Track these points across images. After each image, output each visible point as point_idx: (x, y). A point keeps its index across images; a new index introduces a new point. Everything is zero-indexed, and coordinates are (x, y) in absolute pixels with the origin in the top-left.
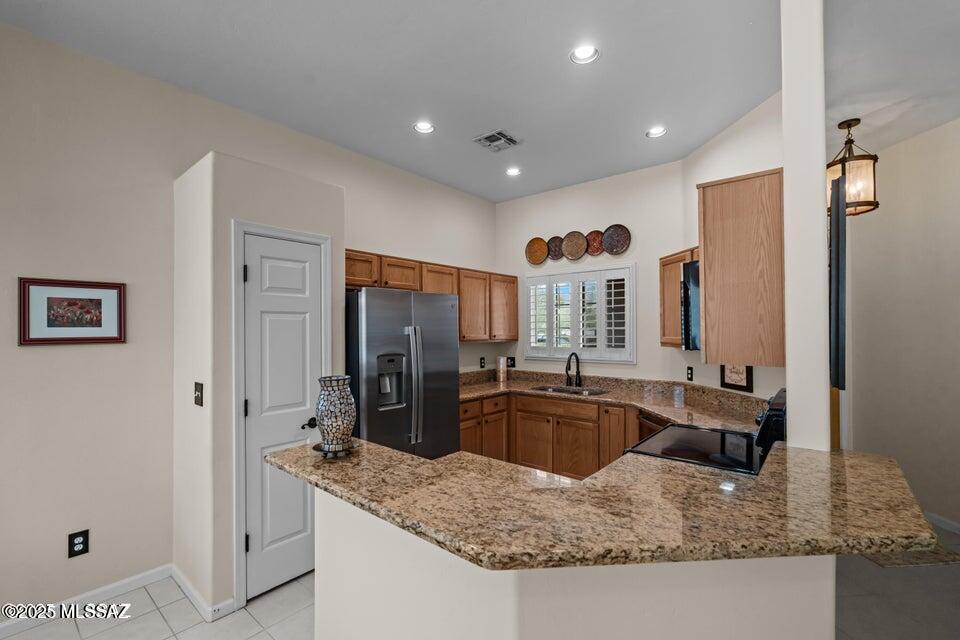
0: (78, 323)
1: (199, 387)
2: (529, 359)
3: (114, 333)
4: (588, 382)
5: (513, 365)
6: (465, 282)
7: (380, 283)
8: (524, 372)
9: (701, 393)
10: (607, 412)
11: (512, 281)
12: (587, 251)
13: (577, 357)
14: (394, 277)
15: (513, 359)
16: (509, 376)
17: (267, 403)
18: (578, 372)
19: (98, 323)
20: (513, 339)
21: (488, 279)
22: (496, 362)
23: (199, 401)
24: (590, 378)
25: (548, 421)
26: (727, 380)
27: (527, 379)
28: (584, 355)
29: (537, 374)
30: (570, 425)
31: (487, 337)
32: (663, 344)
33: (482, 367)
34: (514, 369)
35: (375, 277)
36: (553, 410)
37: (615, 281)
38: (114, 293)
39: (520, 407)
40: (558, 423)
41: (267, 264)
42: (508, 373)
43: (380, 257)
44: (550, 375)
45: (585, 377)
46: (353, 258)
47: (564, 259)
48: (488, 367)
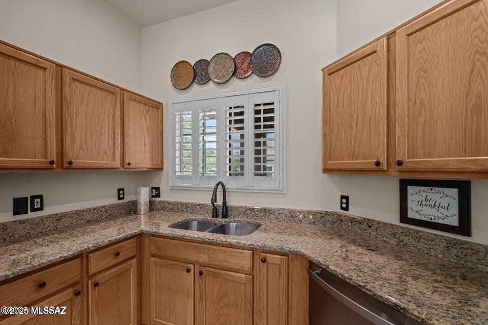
2: (173, 189)
4: (235, 213)
5: (158, 196)
8: (168, 203)
9: (364, 226)
10: (264, 261)
12: (234, 74)
13: (223, 186)
15: (158, 189)
16: (152, 206)
18: (225, 203)
22: (137, 193)
24: (237, 208)
25: (188, 271)
26: (411, 214)
27: (172, 210)
28: (231, 184)
29: (182, 204)
30: (215, 276)
32: (326, 170)
33: (119, 199)
34: (158, 199)
36: (194, 256)
37: (264, 104)
39: (154, 251)
40: (201, 273)
42: (151, 203)
44: (196, 205)
45: (232, 207)
47: (211, 84)
48: (128, 198)
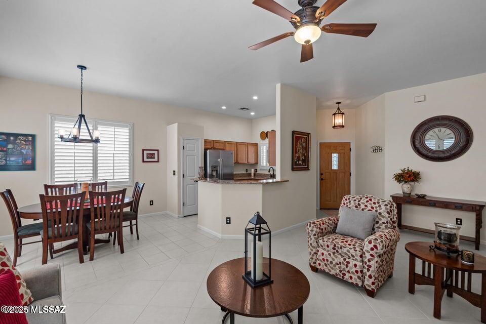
0: (151, 158)
1: (174, 171)
3: (157, 160)
6: (239, 146)
7: (213, 148)
11: (256, 145)
14: (217, 146)
17: (188, 175)
19: (154, 158)
20: (257, 163)
21: (247, 144)
23: (174, 174)
31: (247, 162)
35: (212, 146)
38: (157, 152)
41: (188, 145)
43: (213, 141)
46: (206, 142)
